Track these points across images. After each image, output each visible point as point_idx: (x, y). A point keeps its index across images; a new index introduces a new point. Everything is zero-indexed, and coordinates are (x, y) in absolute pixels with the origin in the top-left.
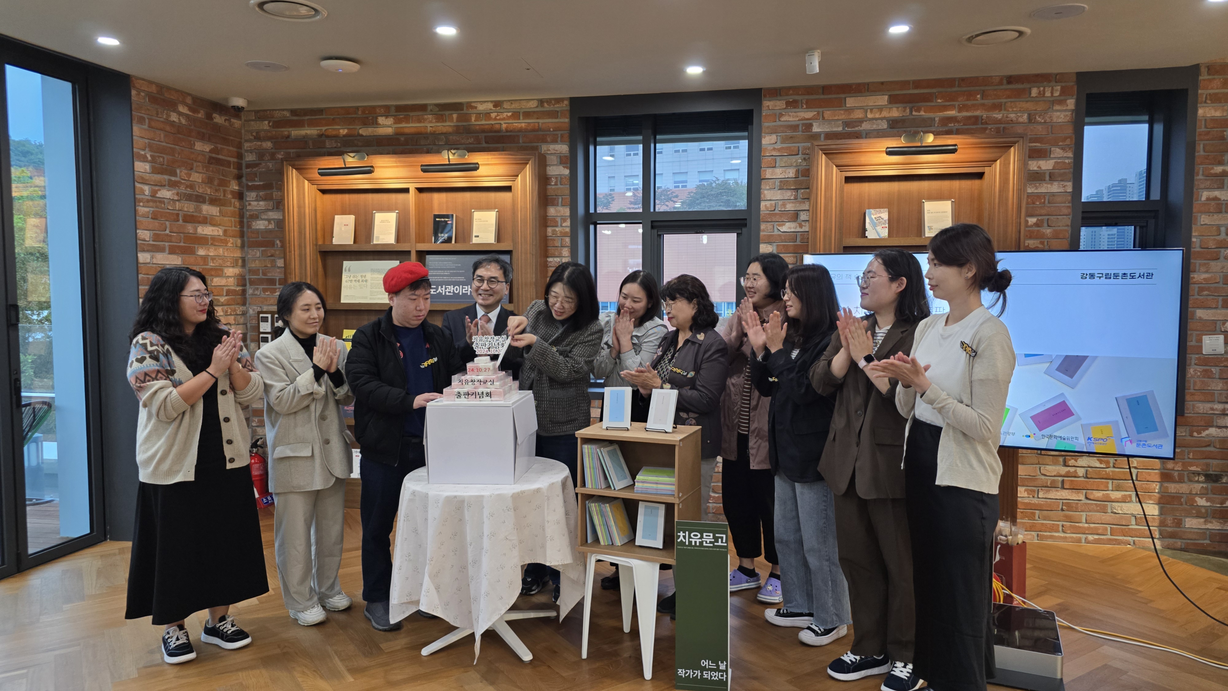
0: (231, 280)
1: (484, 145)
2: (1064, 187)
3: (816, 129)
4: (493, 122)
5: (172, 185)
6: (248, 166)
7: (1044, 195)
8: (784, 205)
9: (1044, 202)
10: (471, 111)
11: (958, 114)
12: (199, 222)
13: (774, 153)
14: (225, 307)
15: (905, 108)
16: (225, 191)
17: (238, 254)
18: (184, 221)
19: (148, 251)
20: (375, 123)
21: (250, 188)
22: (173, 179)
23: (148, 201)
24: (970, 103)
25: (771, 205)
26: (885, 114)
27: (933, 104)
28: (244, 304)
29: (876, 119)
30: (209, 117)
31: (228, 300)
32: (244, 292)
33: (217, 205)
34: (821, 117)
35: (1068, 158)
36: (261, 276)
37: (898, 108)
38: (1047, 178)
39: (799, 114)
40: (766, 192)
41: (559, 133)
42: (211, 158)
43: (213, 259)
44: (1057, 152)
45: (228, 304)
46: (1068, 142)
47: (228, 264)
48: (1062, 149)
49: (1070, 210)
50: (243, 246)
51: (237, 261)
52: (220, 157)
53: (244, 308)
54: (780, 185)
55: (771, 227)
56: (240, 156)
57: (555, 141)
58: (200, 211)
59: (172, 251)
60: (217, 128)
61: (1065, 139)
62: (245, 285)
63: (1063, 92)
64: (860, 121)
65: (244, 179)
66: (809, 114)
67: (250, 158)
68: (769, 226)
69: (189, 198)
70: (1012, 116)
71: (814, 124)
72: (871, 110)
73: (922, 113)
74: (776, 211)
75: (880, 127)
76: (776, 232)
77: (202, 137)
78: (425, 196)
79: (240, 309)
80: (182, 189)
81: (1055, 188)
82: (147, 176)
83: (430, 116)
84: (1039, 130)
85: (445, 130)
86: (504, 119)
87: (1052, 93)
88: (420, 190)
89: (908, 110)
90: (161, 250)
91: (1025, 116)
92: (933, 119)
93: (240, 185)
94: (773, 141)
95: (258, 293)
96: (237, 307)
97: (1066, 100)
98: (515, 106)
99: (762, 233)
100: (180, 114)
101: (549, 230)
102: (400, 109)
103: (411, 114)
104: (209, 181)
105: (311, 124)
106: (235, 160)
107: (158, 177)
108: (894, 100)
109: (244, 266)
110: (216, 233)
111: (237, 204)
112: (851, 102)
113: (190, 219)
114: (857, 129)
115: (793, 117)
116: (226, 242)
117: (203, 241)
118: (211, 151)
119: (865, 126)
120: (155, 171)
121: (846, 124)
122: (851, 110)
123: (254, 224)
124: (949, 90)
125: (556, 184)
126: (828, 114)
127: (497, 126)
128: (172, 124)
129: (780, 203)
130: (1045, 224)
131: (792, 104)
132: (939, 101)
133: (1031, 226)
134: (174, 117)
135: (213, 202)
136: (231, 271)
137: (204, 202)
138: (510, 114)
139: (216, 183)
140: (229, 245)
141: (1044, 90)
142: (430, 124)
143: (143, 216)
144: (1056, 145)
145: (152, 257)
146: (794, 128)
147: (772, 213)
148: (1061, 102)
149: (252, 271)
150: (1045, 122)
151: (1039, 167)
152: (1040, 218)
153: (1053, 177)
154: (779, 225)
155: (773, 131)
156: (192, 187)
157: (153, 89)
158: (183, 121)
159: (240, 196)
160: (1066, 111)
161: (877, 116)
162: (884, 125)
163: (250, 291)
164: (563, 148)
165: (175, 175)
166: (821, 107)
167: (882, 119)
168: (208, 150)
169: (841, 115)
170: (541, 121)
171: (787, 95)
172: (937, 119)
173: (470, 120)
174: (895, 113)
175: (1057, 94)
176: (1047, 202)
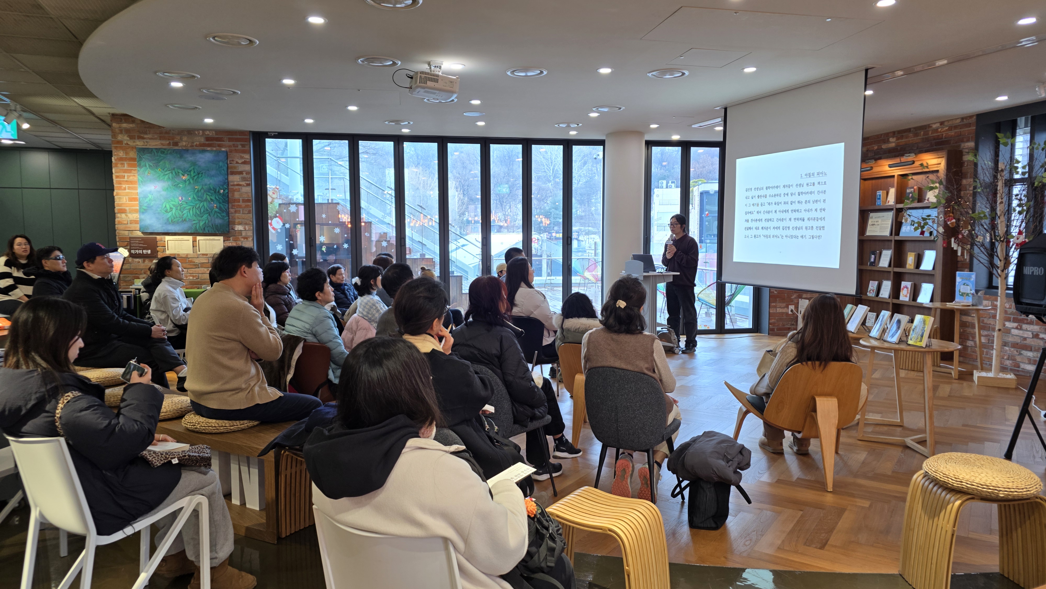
4: (939, 134)
10: (930, 129)
20: (888, 142)
41: (971, 136)
57: (968, 141)
78: (904, 178)
83: (911, 135)
85: (917, 141)
86: (944, 131)
88: (901, 176)
98: (950, 123)
101: (962, 193)
102: (900, 132)
125: (967, 166)
127: (941, 136)
138: (947, 128)
164: (972, 144)
170: (962, 130)
173: (928, 134)
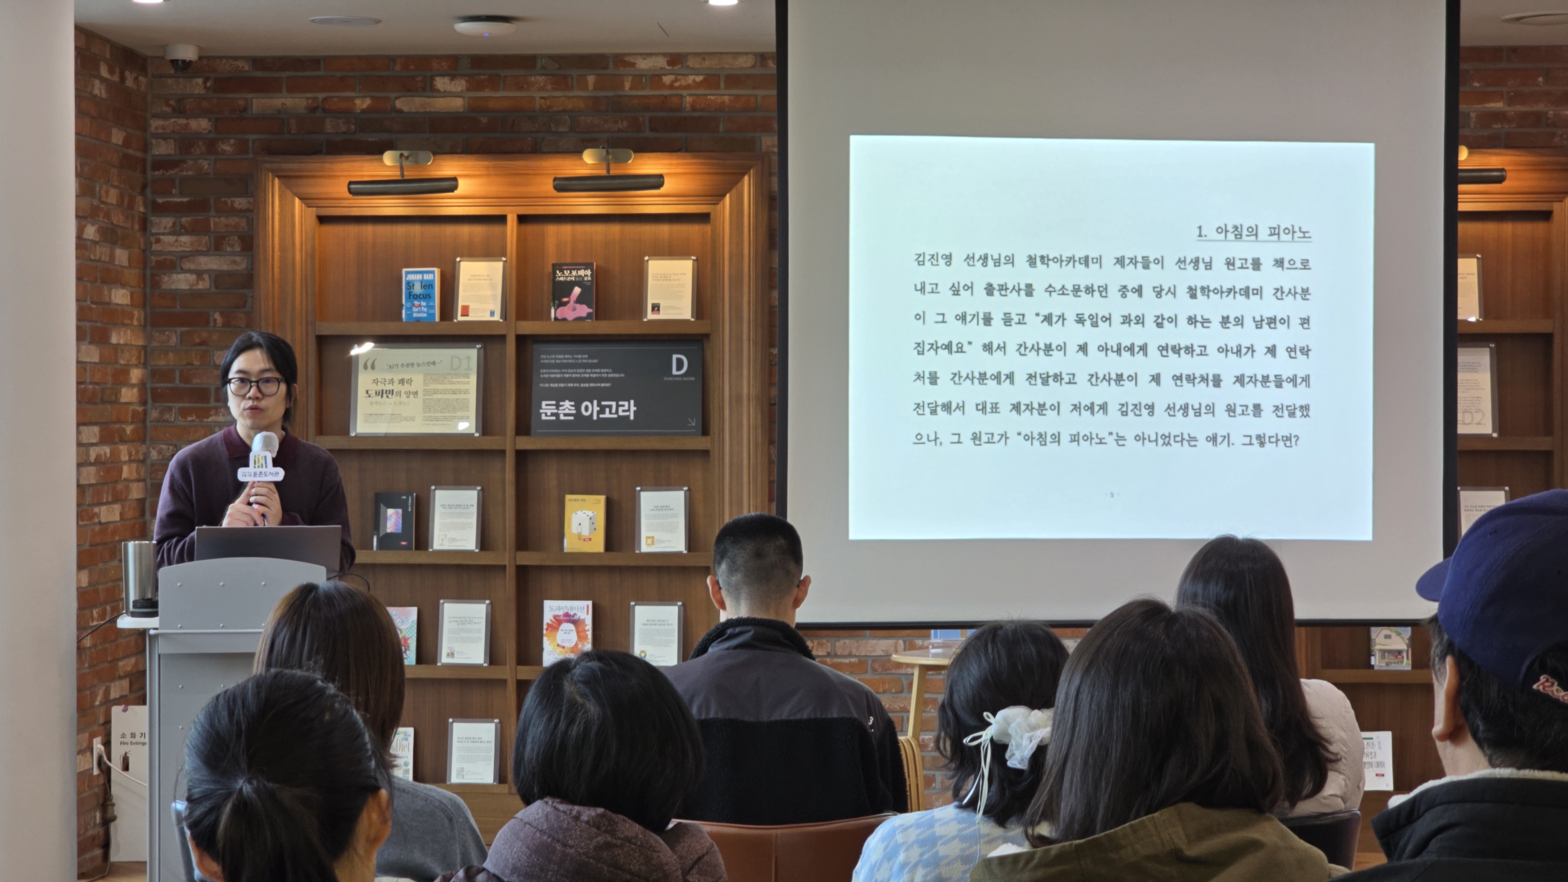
0: (135, 391)
5: (94, 214)
6: (158, 165)
10: (622, 71)
11: (1507, 108)
12: (113, 281)
14: (130, 446)
16: (132, 217)
17: (141, 340)
18: (101, 280)
21: (160, 210)
24: (1526, 90)
28: (145, 440)
30: (123, 78)
31: (132, 432)
33: (127, 247)
36: (178, 383)
42: (123, 156)
43: (122, 350)
45: (132, 439)
47: (134, 360)
50: (145, 325)
51: (141, 355)
52: (130, 151)
53: (144, 448)
56: (147, 147)
58: (114, 260)
60: (127, 97)
65: (148, 191)
67: (162, 149)
69: (106, 236)
77: (117, 119)
80: (102, 221)
83: (541, 79)
85: (570, 105)
86: (687, 87)
93: (145, 203)
95: (171, 417)
98: (710, 63)
100: (101, 80)
102: (483, 63)
103: (504, 73)
104: (122, 201)
105: (295, 87)
106: (141, 155)
109: (146, 362)
110: (125, 301)
111: (142, 241)
113: (106, 276)
116: (132, 318)
117: (116, 316)
118: (124, 144)
123: (166, 279)
127: (675, 100)
132: (1476, 84)
134: (97, 88)
135: (124, 240)
136: (135, 375)
137: (117, 242)
138: (699, 78)
139: (126, 202)
140: (135, 322)
142: (540, 94)
149: (159, 375)
156: (108, 214)
158: (104, 93)
159: (145, 225)
163: (154, 414)
165: (96, 195)
168: (121, 141)
170: (760, 92)
172: (1473, 115)
173: (622, 87)
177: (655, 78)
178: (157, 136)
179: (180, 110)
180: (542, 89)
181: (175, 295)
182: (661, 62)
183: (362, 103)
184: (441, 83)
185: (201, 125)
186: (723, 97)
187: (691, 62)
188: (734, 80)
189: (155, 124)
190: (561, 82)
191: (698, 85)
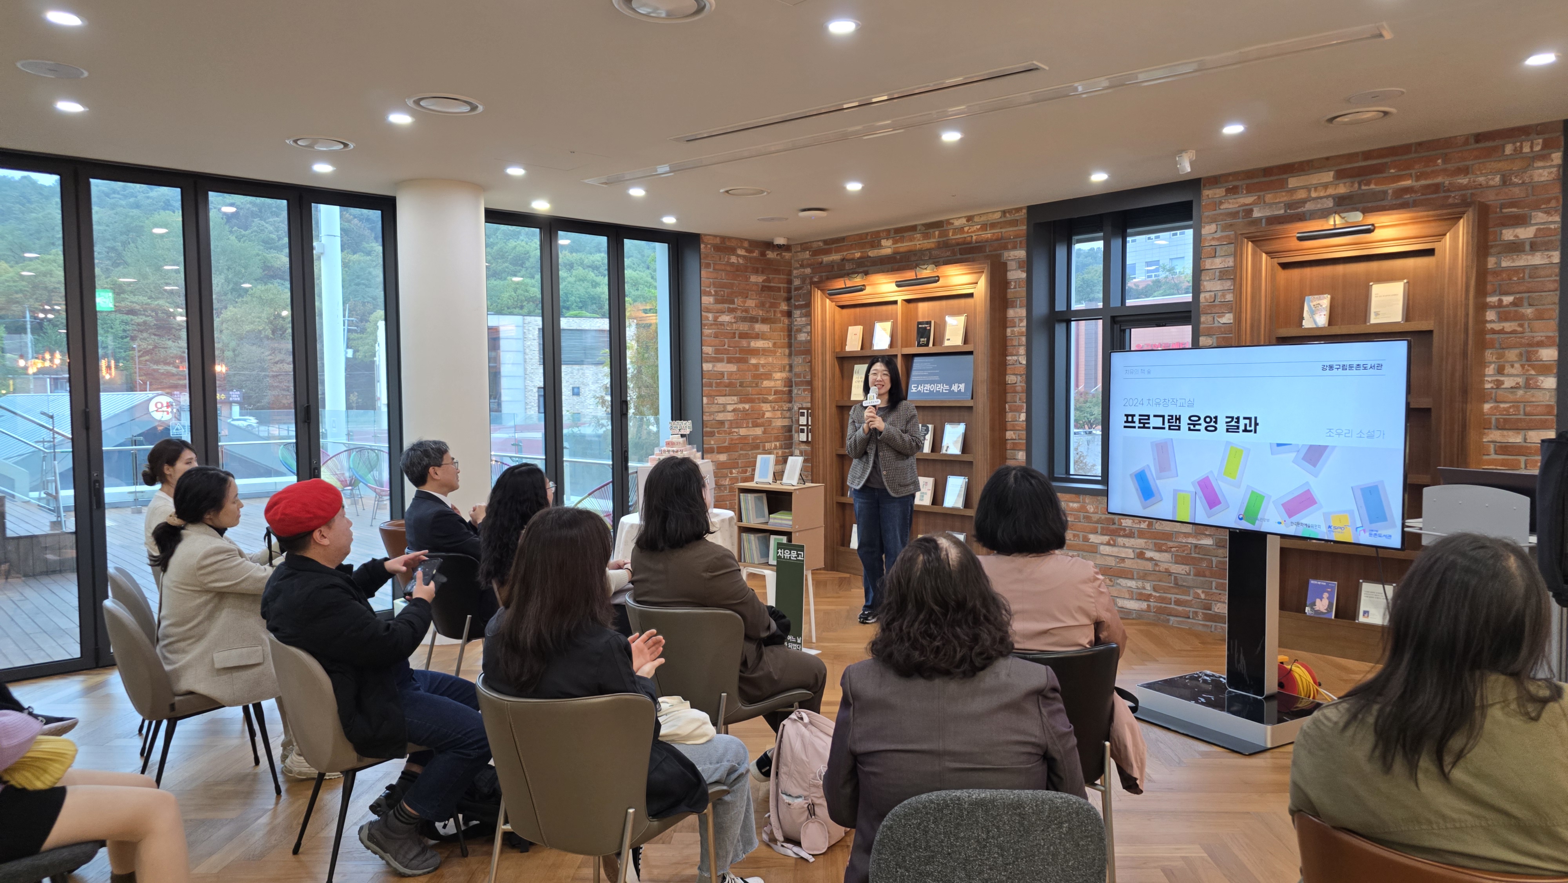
0: (779, 382)
1: (959, 256)
2: (1550, 257)
3: (1257, 214)
4: (965, 235)
5: (731, 311)
6: (797, 289)
7: (1523, 268)
8: (1224, 296)
9: (1523, 278)
10: (950, 227)
11: (1414, 184)
12: (753, 338)
13: (1213, 243)
14: (773, 404)
15: (1353, 183)
16: (775, 312)
17: (786, 361)
18: (740, 337)
19: (710, 362)
20: (879, 246)
21: (797, 307)
22: (731, 306)
23: (711, 325)
24: (1429, 169)
25: (1210, 296)
26: (1331, 191)
27: (1384, 175)
28: (790, 401)
29: (1321, 198)
30: (763, 254)
31: (776, 399)
32: (790, 392)
33: (768, 323)
34: (1260, 201)
35: (1554, 222)
36: (802, 379)
37: (1345, 183)
38: (1528, 247)
39: (1239, 200)
40: (1205, 283)
41: (1019, 240)
42: (763, 286)
43: (763, 366)
44: (1540, 217)
45: (775, 401)
46: (1553, 204)
47: (777, 369)
48: (1545, 212)
49: (1556, 285)
50: (790, 355)
51: (784, 367)
52: (772, 284)
53: (790, 405)
54: (1220, 276)
55: (1211, 319)
56: (790, 282)
57: (1014, 248)
58: (753, 329)
59: (729, 361)
60: (770, 262)
61: (1549, 201)
62: (792, 386)
63: (1545, 146)
64: (1304, 202)
65: (793, 301)
66: (1249, 200)
67: (797, 282)
68: (1209, 318)
69: (744, 319)
70: (1481, 179)
71: (1255, 209)
72: (1316, 189)
73: (1372, 186)
74: (1216, 303)
75: (1325, 206)
76: (1216, 324)
77: (756, 271)
78: (912, 305)
79: (786, 406)
80: (739, 314)
81: (1537, 259)
82: (711, 307)
83: (918, 235)
84: (1517, 192)
85: (929, 247)
86: (974, 232)
87: (1532, 147)
88: (908, 301)
89: (1356, 185)
90: (720, 360)
91: (1498, 179)
92: (1385, 193)
93: (789, 305)
94: (1213, 230)
95: (799, 392)
96: (783, 404)
97: (1550, 154)
98: (983, 218)
99: (1202, 326)
100: (738, 256)
101: (1009, 330)
102: (898, 231)
103: (905, 234)
104: (762, 305)
105: (837, 251)
106: (785, 285)
107: (720, 306)
108: (1341, 175)
109: (791, 370)
110: (766, 346)
111: (786, 321)
112: (1293, 182)
113: (744, 336)
114: (1300, 210)
115: (1232, 204)
116: (775, 352)
117: (755, 352)
118: (763, 281)
119: (1309, 206)
120: (717, 302)
121: (1289, 206)
122: (1295, 190)
123: (796, 336)
124: (1406, 157)
125: (1015, 288)
126: (1269, 197)
127: (969, 239)
128: (732, 264)
129: (1220, 294)
130: (1526, 304)
131: (1233, 191)
132: (1392, 171)
133: (1507, 306)
134: (733, 259)
135: (764, 321)
136: (778, 375)
137: (757, 322)
138: (979, 227)
139: (767, 306)
140: (778, 354)
141: (1521, 147)
142: (918, 242)
143: (707, 336)
144: (1537, 208)
145: (714, 366)
146: (1234, 214)
147: (1212, 305)
148: (1543, 157)
149: (798, 375)
150: (1523, 183)
151: (1516, 236)
152: (1518, 296)
153: (1534, 246)
154: (1219, 317)
155: (1213, 220)
156: (746, 311)
157: (718, 241)
158: (741, 261)
159: (789, 314)
160: (1551, 166)
161: (1322, 194)
162: (1330, 203)
163: (795, 391)
164: (1021, 254)
165: (733, 303)
166: (1261, 190)
167: (1327, 197)
168: (761, 281)
169: (1284, 198)
170: (1003, 230)
171: (1227, 182)
172: (1390, 192)
173: (947, 235)
174: (1342, 189)
175: (1537, 148)
176: (1527, 276)
177: (961, 229)
178: (795, 277)
179: (802, 266)
180: (919, 240)
181: (801, 342)
182: (964, 221)
183: (858, 255)
184: (884, 242)
185: (808, 271)
186: (988, 235)
187: (976, 219)
188: (993, 225)
189: (795, 272)
190: (926, 236)
191: (978, 230)
